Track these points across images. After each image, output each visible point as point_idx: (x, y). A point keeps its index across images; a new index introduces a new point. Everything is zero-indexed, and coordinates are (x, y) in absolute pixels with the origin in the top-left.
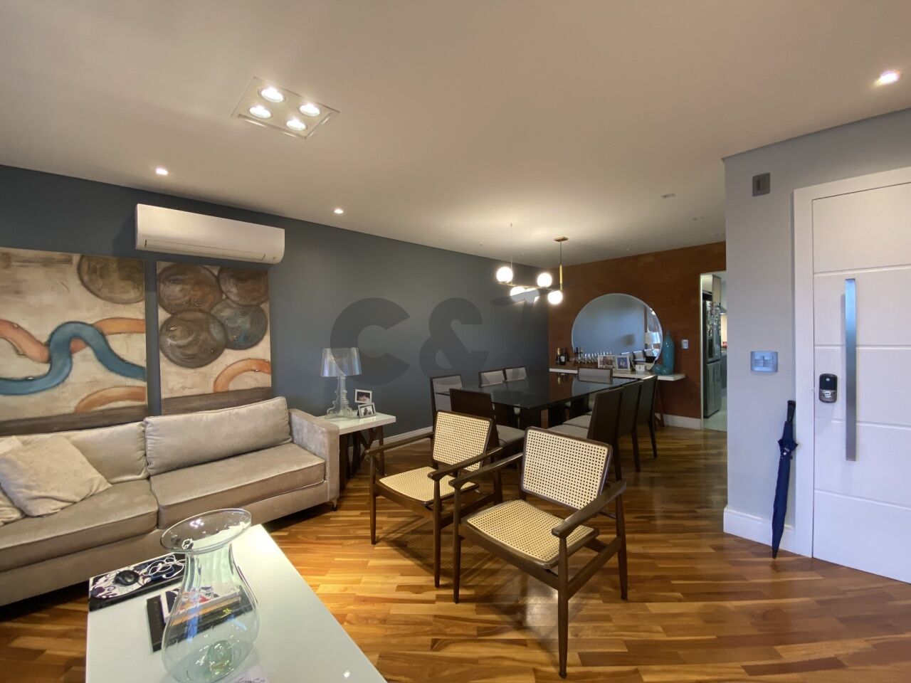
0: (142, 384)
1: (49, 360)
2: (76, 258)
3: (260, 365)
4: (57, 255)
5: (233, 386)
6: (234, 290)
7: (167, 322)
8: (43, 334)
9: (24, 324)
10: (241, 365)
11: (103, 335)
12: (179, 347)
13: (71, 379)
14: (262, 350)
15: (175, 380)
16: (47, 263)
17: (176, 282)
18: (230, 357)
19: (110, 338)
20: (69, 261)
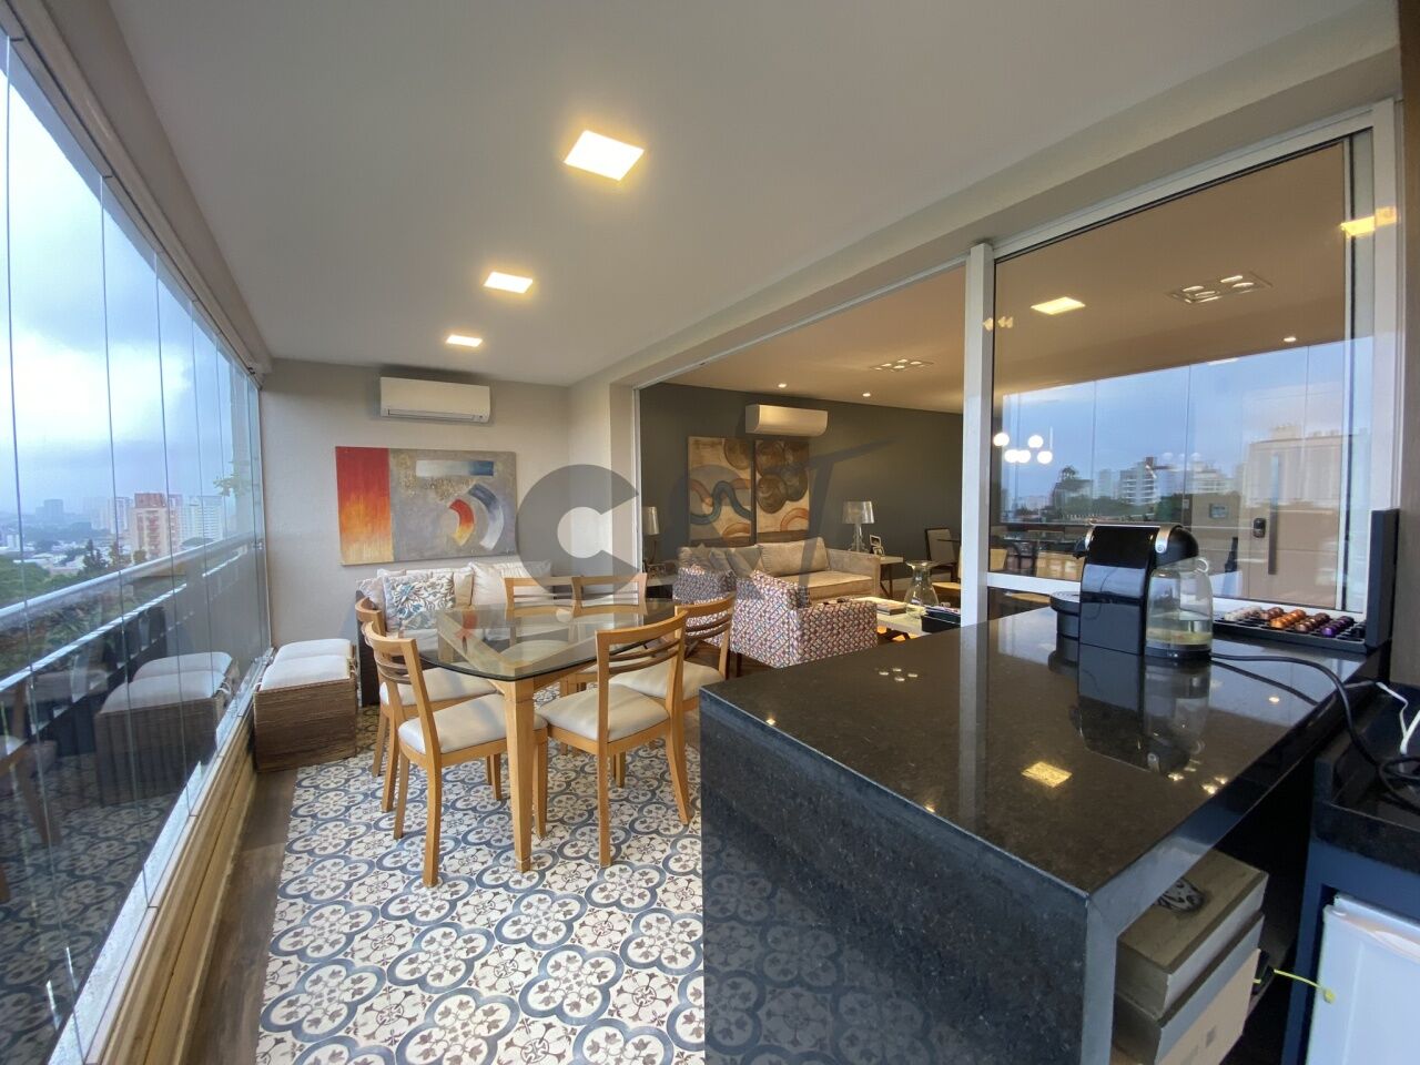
0: (749, 522)
1: (713, 505)
2: (723, 440)
3: (802, 514)
4: (716, 440)
5: (791, 527)
6: (791, 458)
7: (760, 480)
8: (710, 487)
9: (704, 483)
10: (794, 512)
11: (733, 489)
12: (766, 498)
13: (721, 517)
14: (805, 503)
15: (765, 522)
16: (713, 445)
17: (764, 454)
18: (789, 506)
19: (737, 492)
20: (720, 443)
